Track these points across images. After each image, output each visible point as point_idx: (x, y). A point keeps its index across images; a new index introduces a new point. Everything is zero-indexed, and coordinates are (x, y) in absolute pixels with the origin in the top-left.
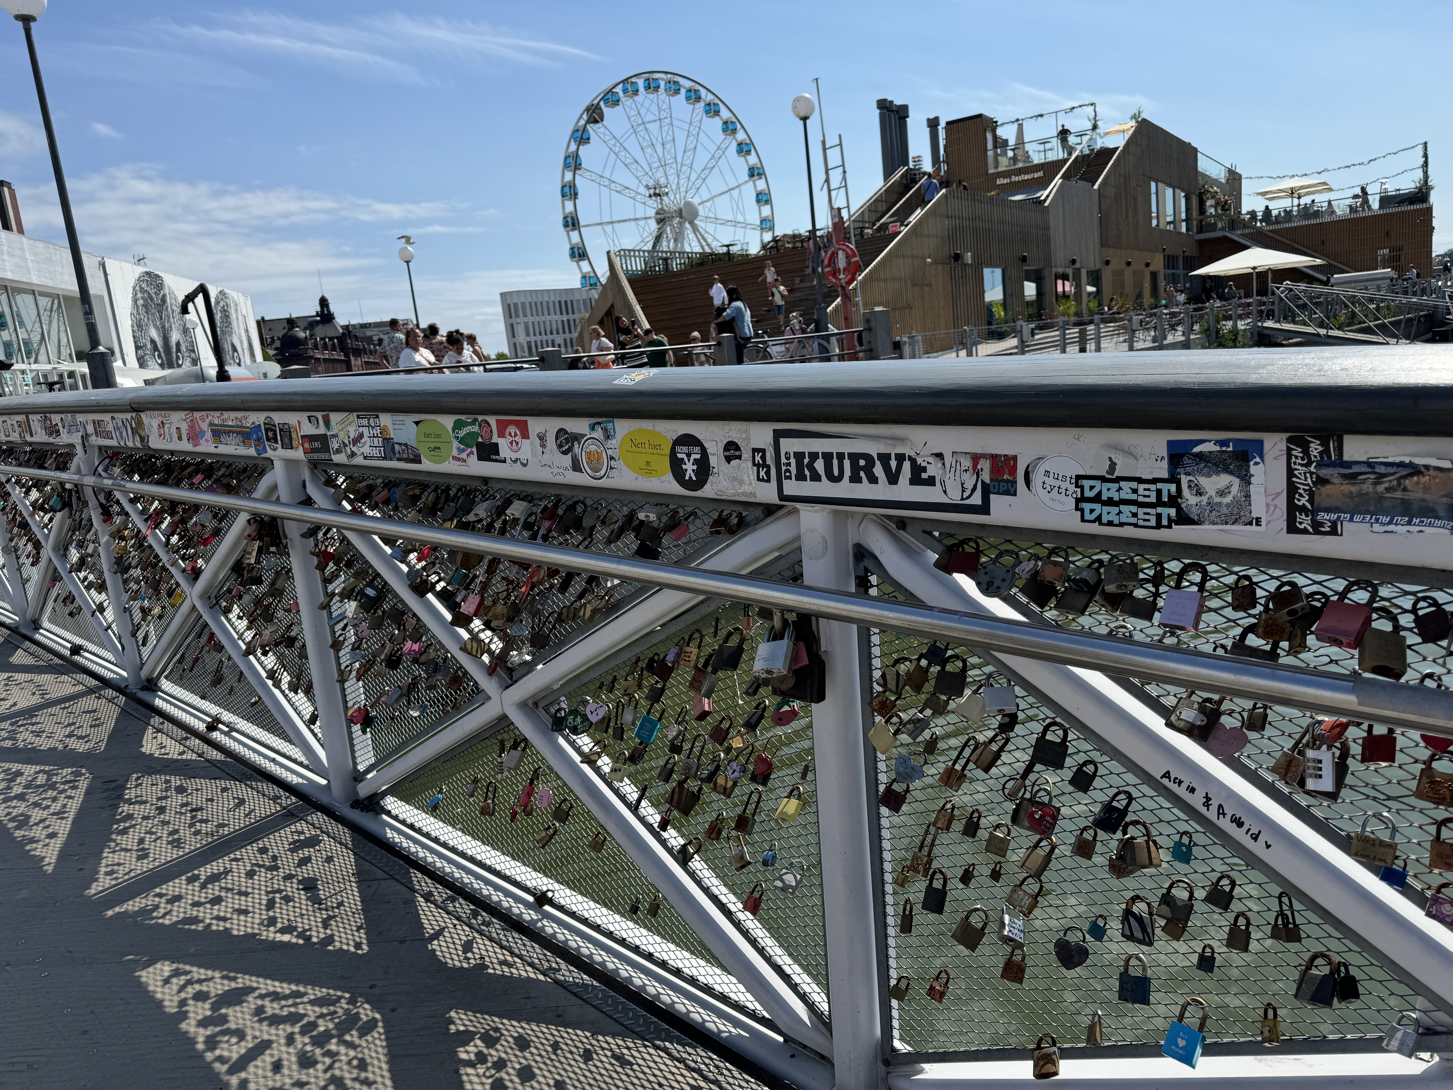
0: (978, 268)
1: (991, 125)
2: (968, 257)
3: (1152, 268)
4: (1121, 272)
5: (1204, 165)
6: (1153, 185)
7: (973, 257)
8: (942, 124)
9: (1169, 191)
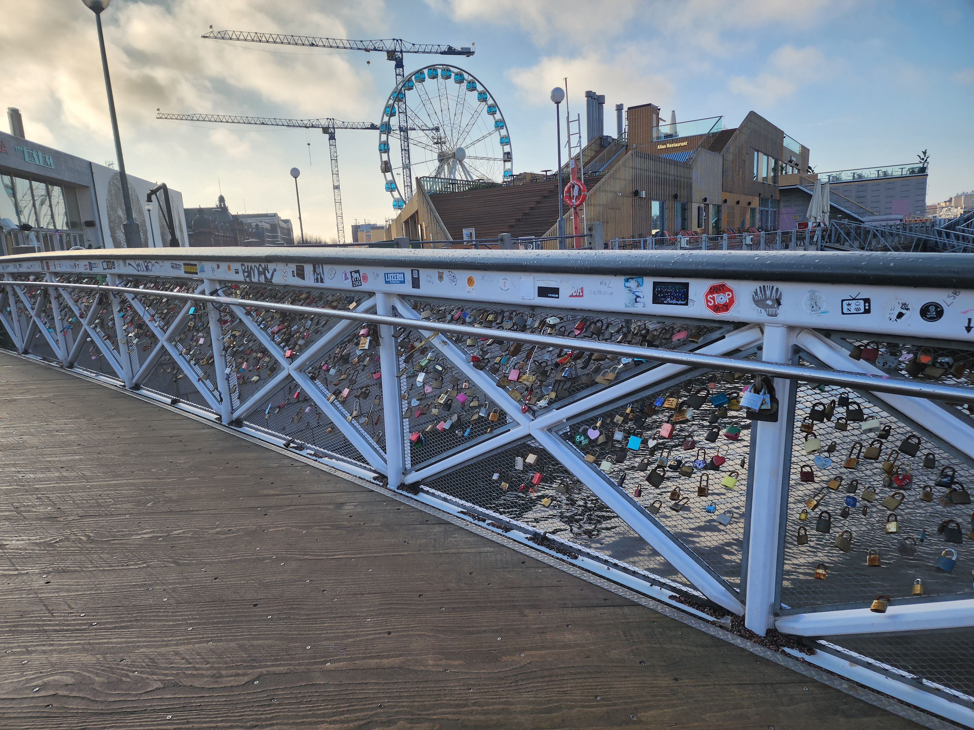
0: (649, 199)
1: (656, 110)
2: (643, 194)
3: (752, 206)
4: (733, 207)
5: (787, 142)
6: (756, 153)
7: (646, 194)
8: (625, 109)
9: (765, 158)
